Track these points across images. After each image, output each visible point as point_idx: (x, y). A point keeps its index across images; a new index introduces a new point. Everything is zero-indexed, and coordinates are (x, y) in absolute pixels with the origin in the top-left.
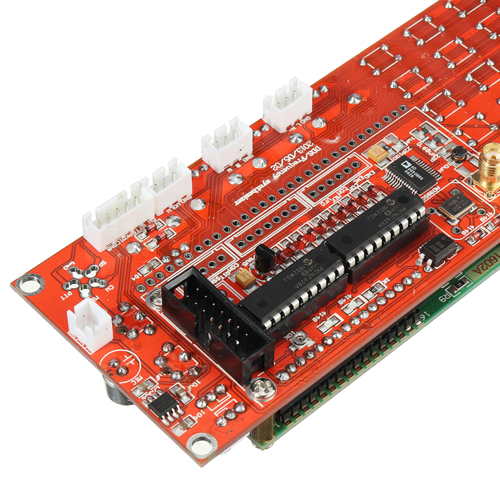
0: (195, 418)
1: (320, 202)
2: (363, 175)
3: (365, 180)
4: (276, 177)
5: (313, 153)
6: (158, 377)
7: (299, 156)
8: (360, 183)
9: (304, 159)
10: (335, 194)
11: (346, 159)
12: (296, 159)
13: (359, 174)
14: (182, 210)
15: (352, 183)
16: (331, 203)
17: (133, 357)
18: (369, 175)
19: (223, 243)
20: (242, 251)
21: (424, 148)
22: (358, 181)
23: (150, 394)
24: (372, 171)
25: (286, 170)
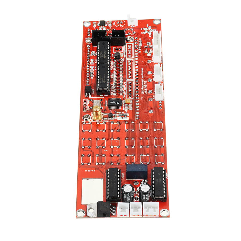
0: (94, 27)
1: (126, 83)
2: (126, 96)
3: (124, 95)
4: (142, 80)
5: (142, 92)
6: (111, 27)
7: (144, 89)
8: (124, 93)
9: (142, 89)
10: (125, 87)
11: (134, 96)
12: (144, 87)
13: (127, 95)
14: (151, 58)
15: (125, 92)
16: (124, 84)
17: (120, 26)
18: (124, 97)
19: (134, 59)
20: (128, 61)
21: (121, 113)
22: (125, 94)
23: (108, 24)
24: (125, 98)
25: (143, 83)
